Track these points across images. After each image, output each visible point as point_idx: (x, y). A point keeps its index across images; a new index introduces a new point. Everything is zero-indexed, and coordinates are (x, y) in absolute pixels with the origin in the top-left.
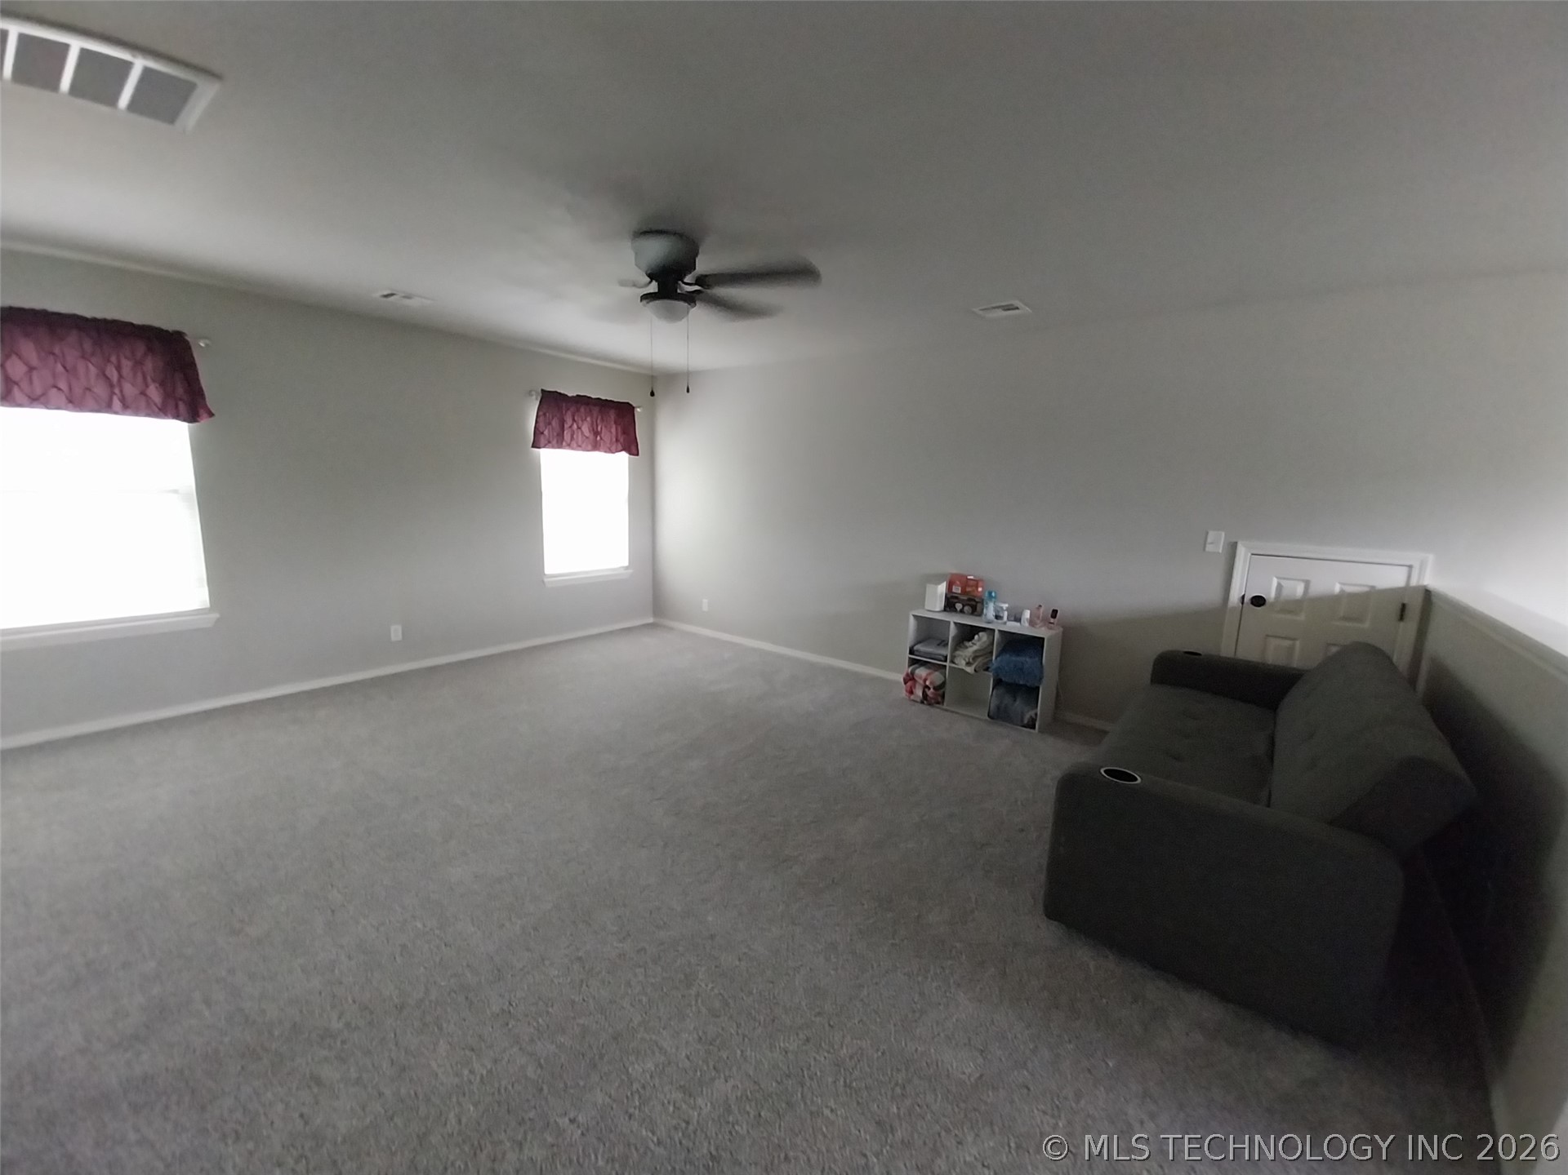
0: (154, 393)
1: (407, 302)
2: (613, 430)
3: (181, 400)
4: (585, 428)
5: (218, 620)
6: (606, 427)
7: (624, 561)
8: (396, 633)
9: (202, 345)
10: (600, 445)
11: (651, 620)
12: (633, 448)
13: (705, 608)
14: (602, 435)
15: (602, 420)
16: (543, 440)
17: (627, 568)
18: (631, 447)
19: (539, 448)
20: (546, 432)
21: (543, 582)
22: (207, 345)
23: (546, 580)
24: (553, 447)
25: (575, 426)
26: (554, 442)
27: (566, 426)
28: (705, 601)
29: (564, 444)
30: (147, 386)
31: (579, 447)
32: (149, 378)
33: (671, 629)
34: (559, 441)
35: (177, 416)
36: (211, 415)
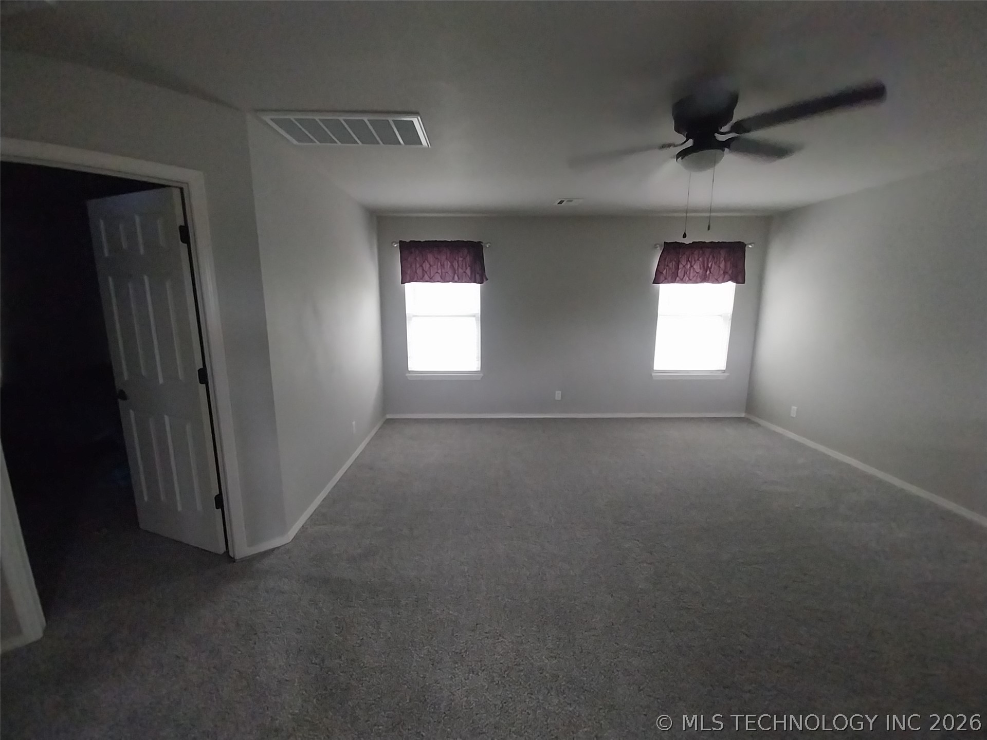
0: (468, 271)
1: (571, 204)
2: (722, 265)
3: (478, 273)
4: (697, 267)
5: (483, 377)
6: (715, 263)
7: (723, 367)
8: (558, 395)
9: (488, 246)
10: (709, 278)
11: (743, 415)
12: (740, 279)
13: (793, 414)
14: (712, 270)
15: (713, 257)
16: (662, 278)
17: (724, 371)
18: (738, 276)
19: (659, 283)
20: (664, 272)
21: (651, 375)
22: (489, 246)
23: (653, 374)
24: (669, 282)
25: (689, 266)
26: (669, 279)
27: (681, 266)
28: (794, 408)
29: (678, 278)
30: (466, 269)
31: (690, 281)
32: (468, 266)
33: (759, 425)
34: (674, 278)
35: (475, 282)
36: (487, 279)
